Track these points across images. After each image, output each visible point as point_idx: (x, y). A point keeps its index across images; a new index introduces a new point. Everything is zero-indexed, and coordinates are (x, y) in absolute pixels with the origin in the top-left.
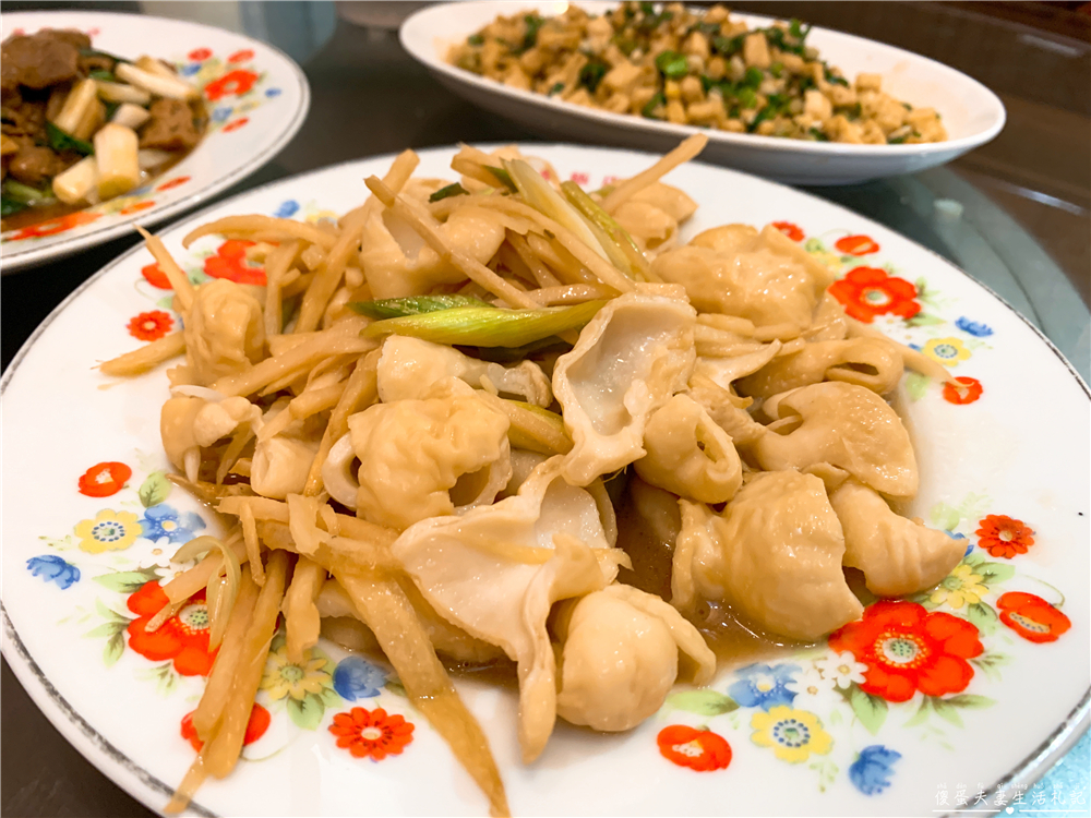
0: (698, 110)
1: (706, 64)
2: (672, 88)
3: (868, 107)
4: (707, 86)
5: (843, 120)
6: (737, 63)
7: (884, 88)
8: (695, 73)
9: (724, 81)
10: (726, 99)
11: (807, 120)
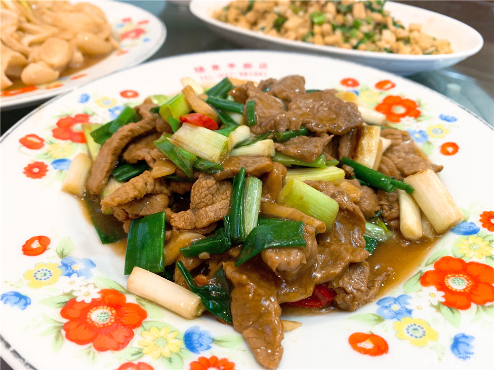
0: (329, 39)
1: (334, 18)
2: (317, 29)
3: (414, 39)
4: (334, 28)
5: (401, 44)
6: (349, 17)
7: (423, 30)
8: (329, 22)
9: (343, 26)
10: (343, 34)
11: (382, 44)
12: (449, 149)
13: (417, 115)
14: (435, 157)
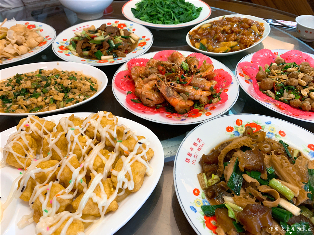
12: (134, 30)
13: (126, 26)
14: (132, 32)
